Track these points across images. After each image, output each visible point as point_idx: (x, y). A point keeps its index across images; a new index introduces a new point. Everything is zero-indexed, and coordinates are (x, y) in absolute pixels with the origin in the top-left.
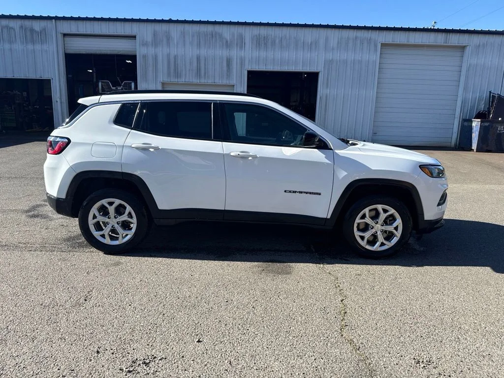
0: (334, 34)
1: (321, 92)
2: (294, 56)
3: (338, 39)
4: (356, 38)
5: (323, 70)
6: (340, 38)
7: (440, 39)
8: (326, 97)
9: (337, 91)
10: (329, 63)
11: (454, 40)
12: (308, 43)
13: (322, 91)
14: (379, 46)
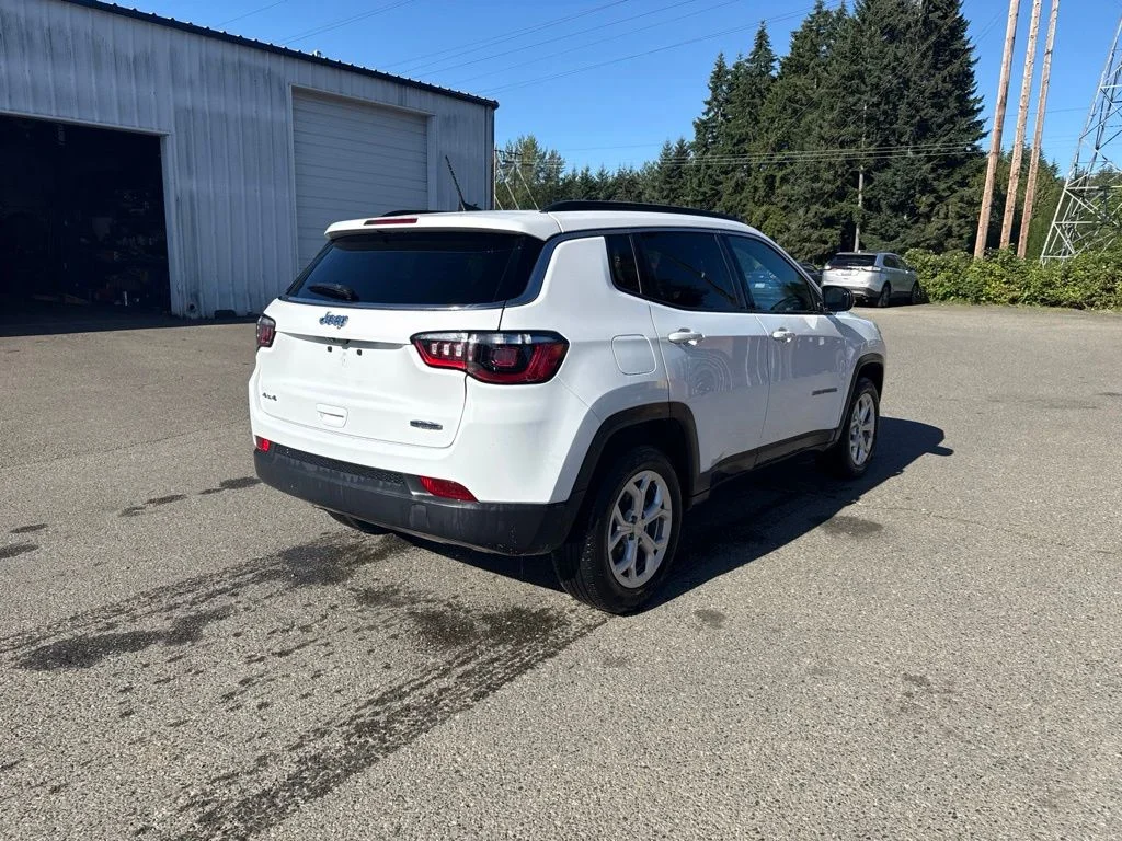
0: (189, 46)
1: (178, 185)
2: (94, 86)
3: (200, 58)
4: (240, 64)
5: (174, 131)
6: (203, 56)
7: (390, 96)
8: (191, 198)
9: (214, 187)
10: (185, 115)
11: (415, 102)
12: (127, 58)
13: (176, 182)
14: (289, 91)
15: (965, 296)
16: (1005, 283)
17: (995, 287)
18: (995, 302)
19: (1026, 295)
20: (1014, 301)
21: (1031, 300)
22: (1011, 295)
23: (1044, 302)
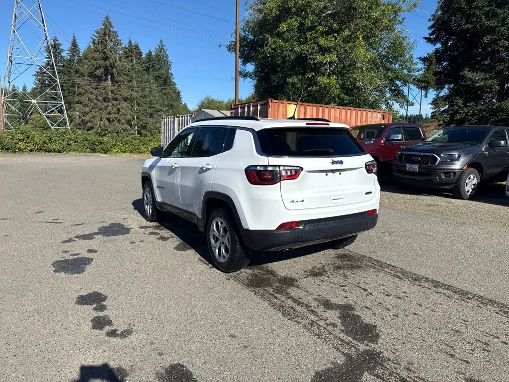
15: (7, 149)
16: (25, 143)
17: (21, 145)
18: (23, 152)
19: (37, 147)
20: (31, 151)
21: (40, 150)
22: (29, 148)
23: (46, 151)
